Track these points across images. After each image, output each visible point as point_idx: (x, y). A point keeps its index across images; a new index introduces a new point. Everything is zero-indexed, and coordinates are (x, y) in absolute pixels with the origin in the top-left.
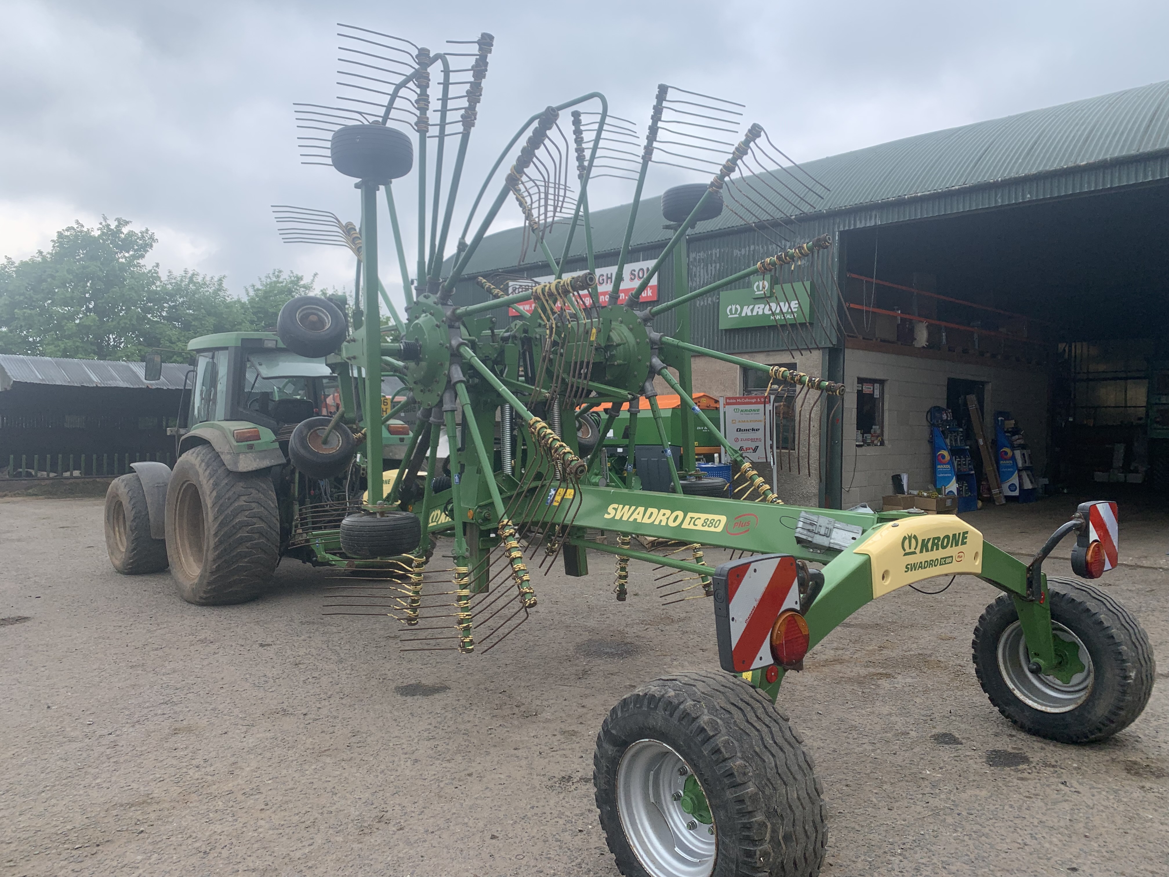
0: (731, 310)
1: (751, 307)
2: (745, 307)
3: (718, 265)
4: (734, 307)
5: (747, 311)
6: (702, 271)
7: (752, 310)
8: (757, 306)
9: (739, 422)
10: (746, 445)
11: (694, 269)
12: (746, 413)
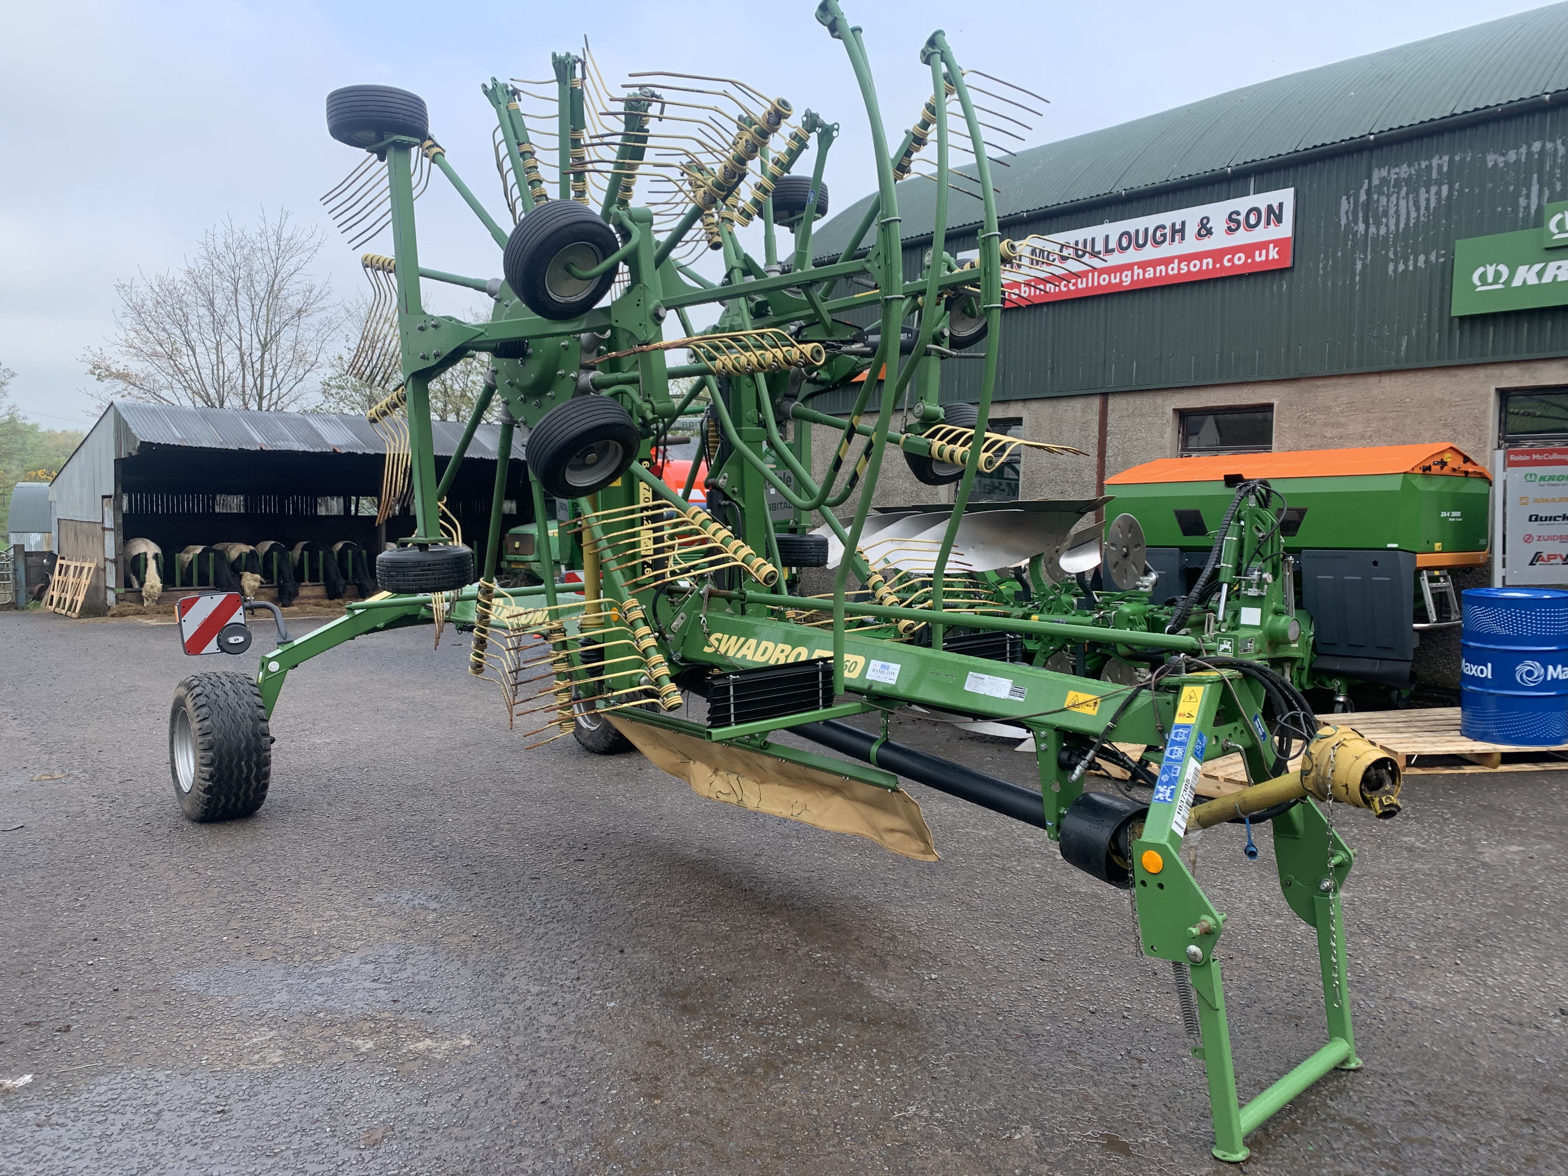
0: (1483, 278)
1: (1538, 267)
2: (1522, 270)
3: (1445, 189)
4: (1490, 270)
5: (1526, 275)
6: (1403, 203)
8: (1553, 265)
9: (1536, 501)
10: (1547, 548)
11: (1383, 200)
12: (1551, 482)
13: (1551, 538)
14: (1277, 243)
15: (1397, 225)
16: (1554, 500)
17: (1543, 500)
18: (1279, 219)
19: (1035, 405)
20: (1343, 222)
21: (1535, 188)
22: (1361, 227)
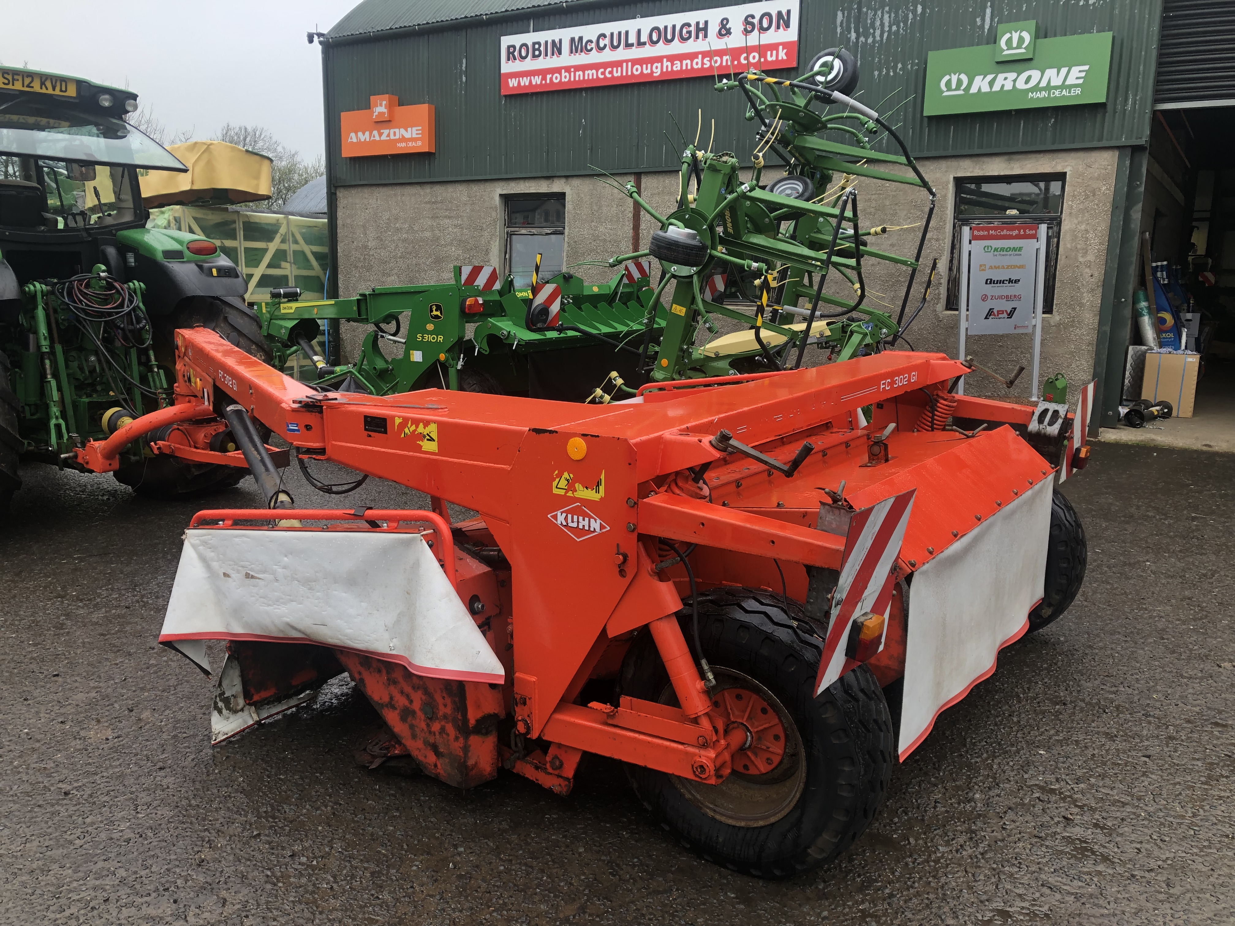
0: (949, 83)
1: (990, 77)
2: (978, 79)
3: (920, 8)
4: (954, 78)
5: (981, 84)
6: (886, 16)
7: (991, 83)
8: (1001, 76)
9: (991, 268)
10: (998, 305)
11: (871, 14)
12: (1002, 253)
13: (1000, 297)
14: (785, 45)
15: (882, 36)
16: (1003, 267)
17: (996, 267)
18: (787, 25)
19: (576, 182)
20: (839, 30)
21: (988, 11)
22: (853, 35)
